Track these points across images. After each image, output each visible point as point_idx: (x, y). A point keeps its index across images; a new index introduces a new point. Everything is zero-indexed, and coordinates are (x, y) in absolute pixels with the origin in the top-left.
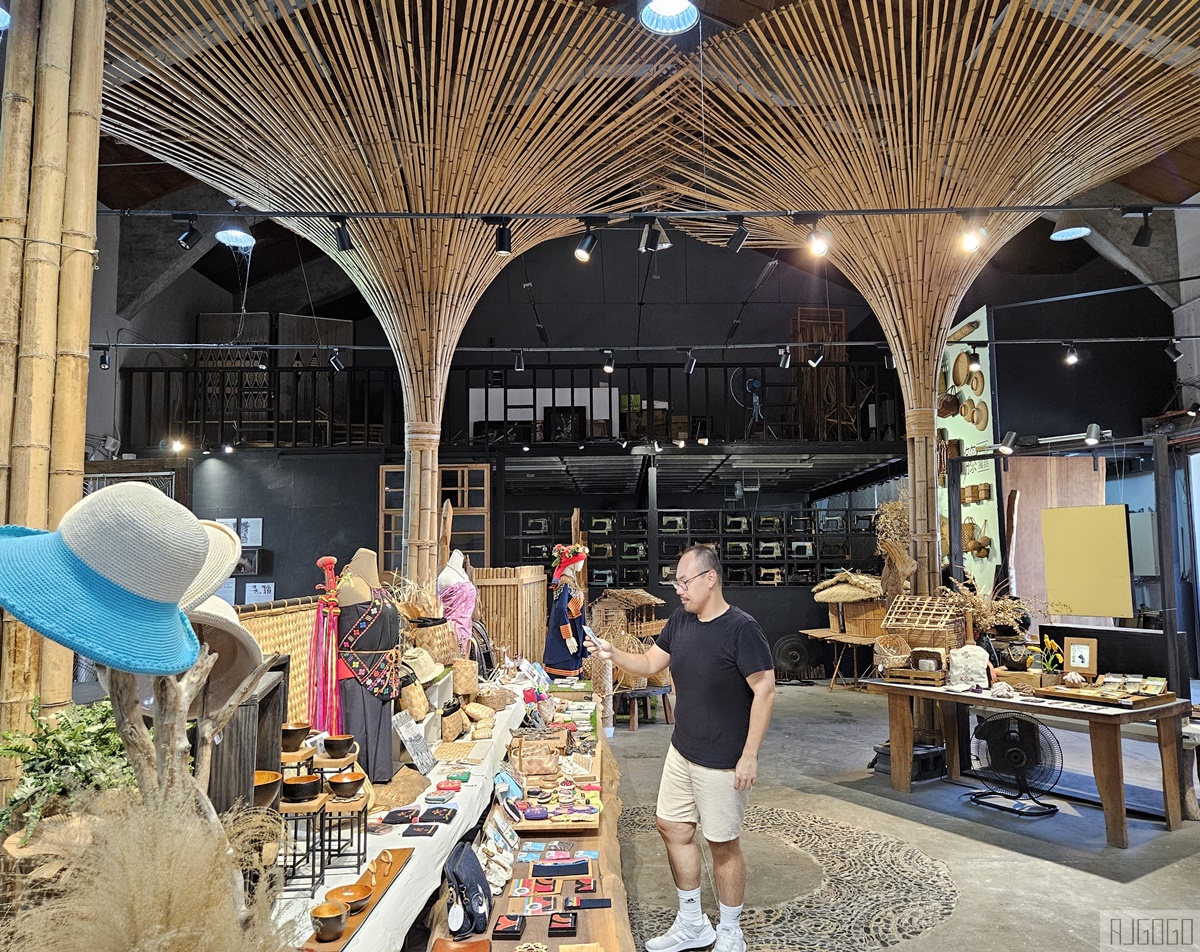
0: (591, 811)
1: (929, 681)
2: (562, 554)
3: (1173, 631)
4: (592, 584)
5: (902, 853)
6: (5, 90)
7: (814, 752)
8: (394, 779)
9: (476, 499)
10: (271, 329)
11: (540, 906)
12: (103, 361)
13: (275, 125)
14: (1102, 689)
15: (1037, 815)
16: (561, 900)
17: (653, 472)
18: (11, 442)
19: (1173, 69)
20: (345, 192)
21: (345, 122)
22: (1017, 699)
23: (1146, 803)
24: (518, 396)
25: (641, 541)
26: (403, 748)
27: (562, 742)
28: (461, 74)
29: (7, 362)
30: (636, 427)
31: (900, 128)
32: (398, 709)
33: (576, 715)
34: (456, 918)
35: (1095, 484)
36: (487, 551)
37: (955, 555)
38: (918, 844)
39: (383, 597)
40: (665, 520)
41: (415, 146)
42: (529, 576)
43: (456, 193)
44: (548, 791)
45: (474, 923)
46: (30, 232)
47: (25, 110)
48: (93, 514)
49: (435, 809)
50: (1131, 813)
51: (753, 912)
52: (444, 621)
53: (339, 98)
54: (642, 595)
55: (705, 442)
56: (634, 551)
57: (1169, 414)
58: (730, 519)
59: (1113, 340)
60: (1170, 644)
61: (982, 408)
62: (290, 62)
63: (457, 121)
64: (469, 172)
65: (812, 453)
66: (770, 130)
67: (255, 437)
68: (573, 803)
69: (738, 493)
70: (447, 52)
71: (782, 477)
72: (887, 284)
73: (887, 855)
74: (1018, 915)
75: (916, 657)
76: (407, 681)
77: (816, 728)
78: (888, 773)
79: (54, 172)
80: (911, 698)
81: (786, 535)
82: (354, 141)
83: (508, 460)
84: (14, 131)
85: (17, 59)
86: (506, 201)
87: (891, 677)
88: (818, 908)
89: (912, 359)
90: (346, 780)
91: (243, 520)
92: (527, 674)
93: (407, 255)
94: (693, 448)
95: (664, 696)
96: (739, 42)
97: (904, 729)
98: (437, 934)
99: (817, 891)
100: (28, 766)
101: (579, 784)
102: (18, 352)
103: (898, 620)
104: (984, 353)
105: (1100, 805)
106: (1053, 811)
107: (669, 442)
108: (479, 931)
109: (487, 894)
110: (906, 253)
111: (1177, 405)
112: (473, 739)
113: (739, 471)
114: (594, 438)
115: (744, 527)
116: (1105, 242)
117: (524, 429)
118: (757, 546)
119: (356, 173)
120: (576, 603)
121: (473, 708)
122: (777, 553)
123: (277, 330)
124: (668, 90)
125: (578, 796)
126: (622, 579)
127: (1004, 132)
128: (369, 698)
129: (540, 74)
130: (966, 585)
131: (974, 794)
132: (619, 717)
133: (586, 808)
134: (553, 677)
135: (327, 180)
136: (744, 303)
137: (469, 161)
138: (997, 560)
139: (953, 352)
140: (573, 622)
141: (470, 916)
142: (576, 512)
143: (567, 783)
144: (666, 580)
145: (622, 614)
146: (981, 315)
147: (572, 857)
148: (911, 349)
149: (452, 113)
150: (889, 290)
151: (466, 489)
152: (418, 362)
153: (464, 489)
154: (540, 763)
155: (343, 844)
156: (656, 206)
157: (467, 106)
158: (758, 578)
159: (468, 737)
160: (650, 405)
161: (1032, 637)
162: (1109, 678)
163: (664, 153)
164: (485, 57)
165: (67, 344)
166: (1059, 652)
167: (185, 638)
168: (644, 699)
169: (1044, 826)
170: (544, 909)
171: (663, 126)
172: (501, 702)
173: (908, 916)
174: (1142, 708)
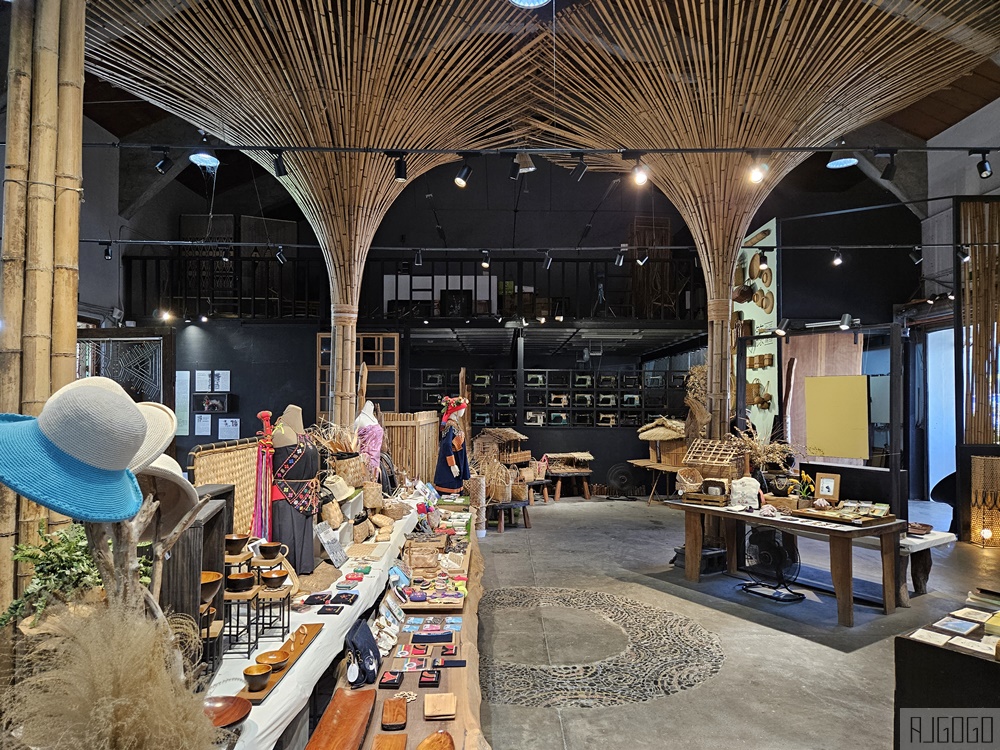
0: (458, 596)
1: (715, 502)
2: (448, 404)
3: (897, 471)
4: (476, 423)
5: (688, 627)
6: (10, 67)
7: (632, 551)
8: (315, 571)
9: (388, 360)
10: (235, 228)
11: (415, 665)
12: (107, 253)
13: (228, 74)
14: (841, 512)
15: (789, 601)
16: (430, 660)
17: (521, 341)
18: (22, 334)
19: (929, 33)
20: (284, 128)
21: (283, 73)
22: (778, 517)
23: (869, 593)
24: (421, 281)
25: (513, 392)
26: (323, 549)
27: (442, 544)
28: (371, 38)
29: (17, 274)
30: (510, 306)
31: (709, 82)
32: (320, 520)
33: (455, 522)
34: (353, 673)
35: (855, 354)
36: (396, 398)
37: (741, 408)
38: (700, 621)
39: (306, 441)
40: (530, 377)
41: (336, 93)
42: (425, 418)
43: (368, 129)
44: (428, 580)
45: (366, 677)
46: (32, 175)
47: (25, 82)
48: (59, 409)
49: (342, 594)
50: (858, 600)
51: (575, 668)
52: (357, 454)
53: (277, 55)
54: (512, 433)
55: (561, 319)
56: (506, 400)
57: (914, 301)
58: (578, 377)
59: (870, 247)
60: (894, 481)
61: (769, 296)
62: (239, 27)
63: (368, 74)
64: (378, 113)
65: (641, 328)
66: (609, 82)
67: (225, 309)
68: (445, 590)
69: (586, 356)
70: (359, 21)
71: (620, 345)
72: (697, 203)
73: (676, 629)
74: (766, 674)
75: (706, 485)
76: (327, 500)
77: (635, 533)
78: (683, 567)
79: (48, 130)
80: (703, 516)
81: (620, 389)
82: (290, 88)
83: (412, 330)
84: (17, 98)
85: (18, 42)
86: (407, 136)
87: (688, 499)
88: (622, 666)
89: (714, 261)
90: (274, 576)
91: (216, 372)
92: (418, 493)
93: (331, 176)
94: (551, 323)
95: (524, 508)
96: (586, 13)
97: (696, 536)
98: (340, 684)
99: (623, 653)
100: (38, 568)
101: (451, 575)
102: (25, 266)
103: (695, 457)
104: (772, 256)
105: (834, 593)
106: (801, 598)
107: (534, 319)
108: (371, 681)
109: (377, 655)
110: (712, 179)
111: (920, 295)
112: (376, 541)
113: (587, 341)
114: (477, 315)
115: (589, 383)
116: (873, 168)
117: (426, 305)
118: (598, 396)
119: (292, 113)
120: (459, 440)
121: (378, 518)
122: (613, 402)
123: (240, 229)
124: (532, 49)
125: (449, 585)
126: (496, 420)
127: (789, 86)
128: (295, 514)
129: (432, 37)
130: (747, 432)
131: (745, 585)
132: (490, 522)
133: (455, 593)
134: (441, 493)
135: (269, 116)
136: (594, 212)
137: (378, 104)
138: (775, 411)
139: (750, 253)
140: (456, 454)
141: (363, 671)
142: (463, 370)
143: (444, 574)
144: (529, 421)
145: (496, 447)
146: (772, 225)
147: (442, 629)
148: (713, 254)
149: (365, 68)
150: (698, 207)
151: (381, 351)
152: (341, 259)
153: (379, 352)
154: (424, 559)
155: (273, 619)
156: (524, 138)
157: (376, 62)
158: (598, 421)
159: (373, 539)
160: (520, 289)
161: (795, 471)
162: (848, 503)
163: (529, 98)
164: (389, 24)
165: (62, 260)
166: (812, 483)
167: (132, 491)
168: (510, 510)
169: (794, 609)
170: (418, 667)
171: (529, 77)
172: (400, 513)
173: (687, 673)
174: (870, 526)
